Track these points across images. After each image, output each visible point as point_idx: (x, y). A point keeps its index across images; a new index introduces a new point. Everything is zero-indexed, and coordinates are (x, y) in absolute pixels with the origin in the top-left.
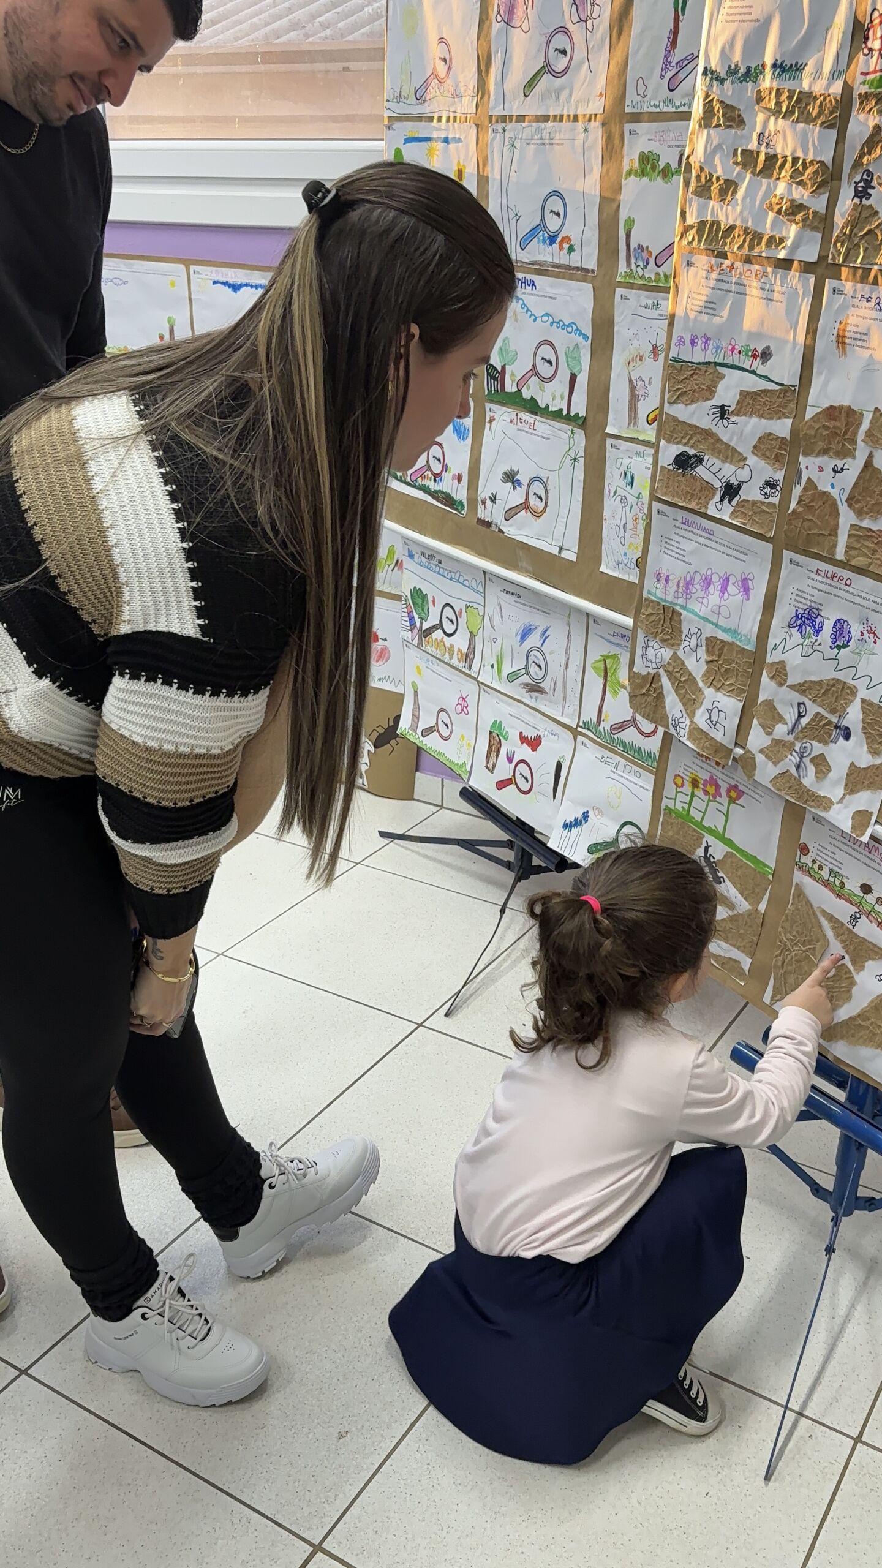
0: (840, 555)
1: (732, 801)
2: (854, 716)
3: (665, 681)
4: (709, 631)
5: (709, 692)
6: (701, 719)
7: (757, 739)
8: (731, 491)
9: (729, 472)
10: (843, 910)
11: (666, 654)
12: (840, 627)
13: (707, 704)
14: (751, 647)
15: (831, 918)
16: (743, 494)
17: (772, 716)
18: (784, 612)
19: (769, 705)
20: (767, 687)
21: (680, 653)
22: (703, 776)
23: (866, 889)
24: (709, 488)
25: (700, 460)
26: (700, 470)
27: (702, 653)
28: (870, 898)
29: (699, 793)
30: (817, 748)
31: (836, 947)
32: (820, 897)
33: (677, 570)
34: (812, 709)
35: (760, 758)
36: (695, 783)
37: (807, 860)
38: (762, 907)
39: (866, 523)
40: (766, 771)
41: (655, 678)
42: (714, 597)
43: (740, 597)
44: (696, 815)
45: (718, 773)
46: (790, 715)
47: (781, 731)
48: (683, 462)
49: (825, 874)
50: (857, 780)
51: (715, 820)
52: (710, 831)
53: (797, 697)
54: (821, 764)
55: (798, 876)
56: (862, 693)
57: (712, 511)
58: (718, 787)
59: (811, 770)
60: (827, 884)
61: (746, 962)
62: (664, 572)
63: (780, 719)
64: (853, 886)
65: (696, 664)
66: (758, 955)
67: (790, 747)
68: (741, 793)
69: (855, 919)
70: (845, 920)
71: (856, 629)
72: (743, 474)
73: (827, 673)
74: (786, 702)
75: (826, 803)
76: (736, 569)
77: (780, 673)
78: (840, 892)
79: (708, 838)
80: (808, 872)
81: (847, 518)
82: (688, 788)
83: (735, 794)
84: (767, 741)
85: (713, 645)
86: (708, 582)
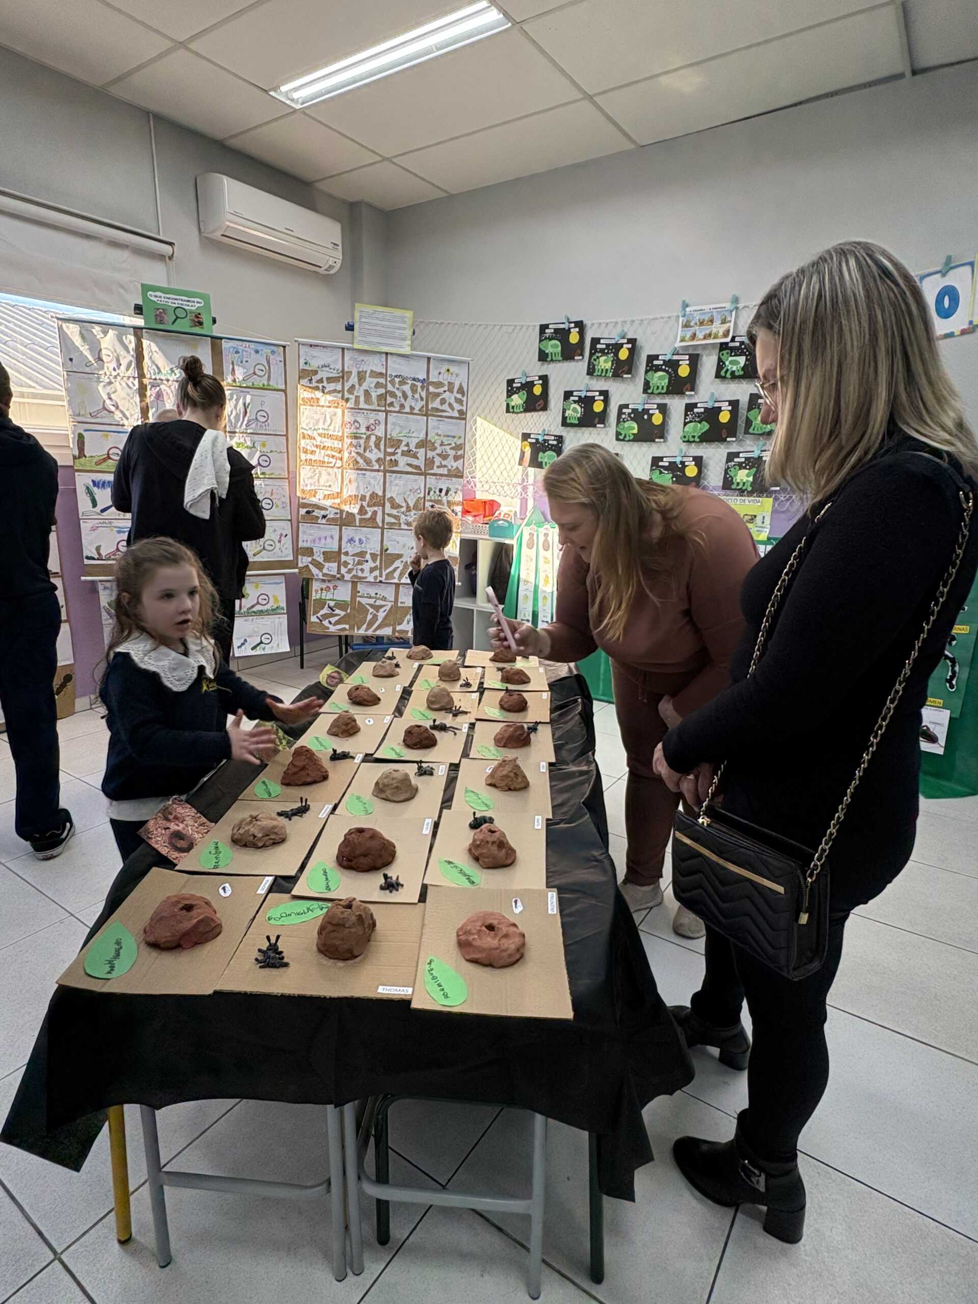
0: (358, 524)
1: (334, 589)
2: (368, 557)
3: (311, 566)
4: (323, 550)
5: (327, 565)
6: (325, 571)
7: (343, 570)
8: (324, 517)
9: (323, 513)
10: (371, 601)
11: (310, 559)
12: (360, 540)
13: (326, 567)
14: (337, 550)
15: (368, 604)
16: (328, 517)
17: (346, 564)
18: (344, 540)
19: (345, 562)
20: (344, 558)
21: (314, 557)
22: (324, 586)
23: (376, 594)
24: (317, 518)
25: (313, 511)
26: (314, 514)
27: (322, 556)
28: (378, 596)
29: (324, 591)
30: (360, 567)
31: (371, 610)
32: (364, 601)
33: (310, 538)
34: (357, 559)
35: (346, 574)
36: (322, 589)
37: (360, 594)
38: (349, 611)
39: (363, 517)
40: (348, 577)
41: (308, 566)
42: (323, 541)
43: (331, 540)
44: (323, 597)
45: (329, 584)
46: (352, 562)
47: (350, 566)
48: (308, 512)
49: (365, 595)
50: (372, 570)
51: (329, 596)
52: (329, 600)
53: (352, 558)
54: (362, 570)
55: (358, 599)
56: (369, 552)
57: (319, 521)
58: (329, 588)
59: (360, 572)
60: (367, 597)
61: (347, 627)
62: (305, 539)
63: (349, 564)
64: (373, 595)
65: (320, 559)
66: (350, 623)
67: (353, 569)
68: (337, 587)
69: (375, 602)
70: (372, 603)
71: (364, 539)
72: (328, 512)
73: (359, 550)
74: (349, 559)
75: (366, 578)
76: (328, 534)
77: (347, 554)
78: (370, 597)
79: (328, 602)
80: (360, 597)
81: (358, 517)
82: (320, 592)
83: (335, 587)
84: (346, 570)
85: (324, 553)
86: (320, 539)
